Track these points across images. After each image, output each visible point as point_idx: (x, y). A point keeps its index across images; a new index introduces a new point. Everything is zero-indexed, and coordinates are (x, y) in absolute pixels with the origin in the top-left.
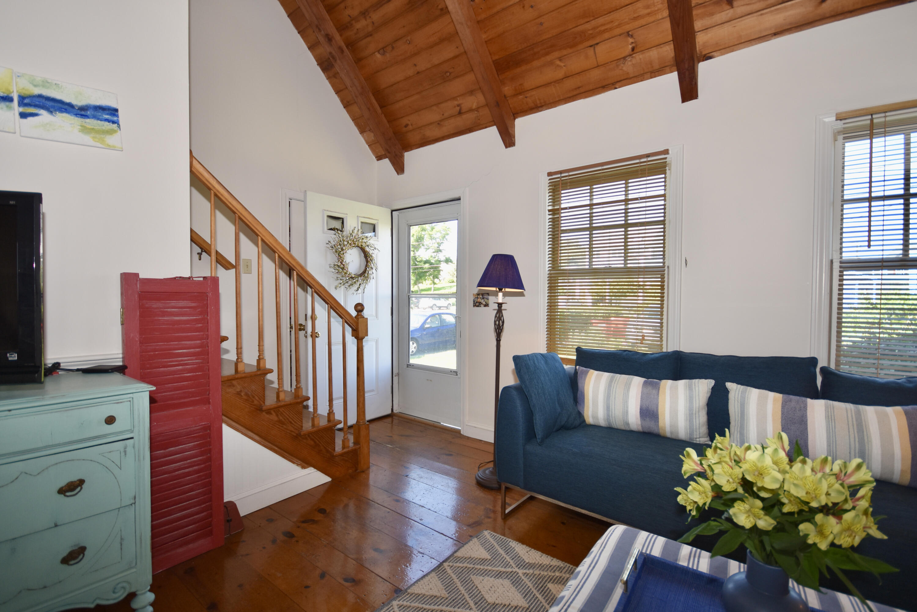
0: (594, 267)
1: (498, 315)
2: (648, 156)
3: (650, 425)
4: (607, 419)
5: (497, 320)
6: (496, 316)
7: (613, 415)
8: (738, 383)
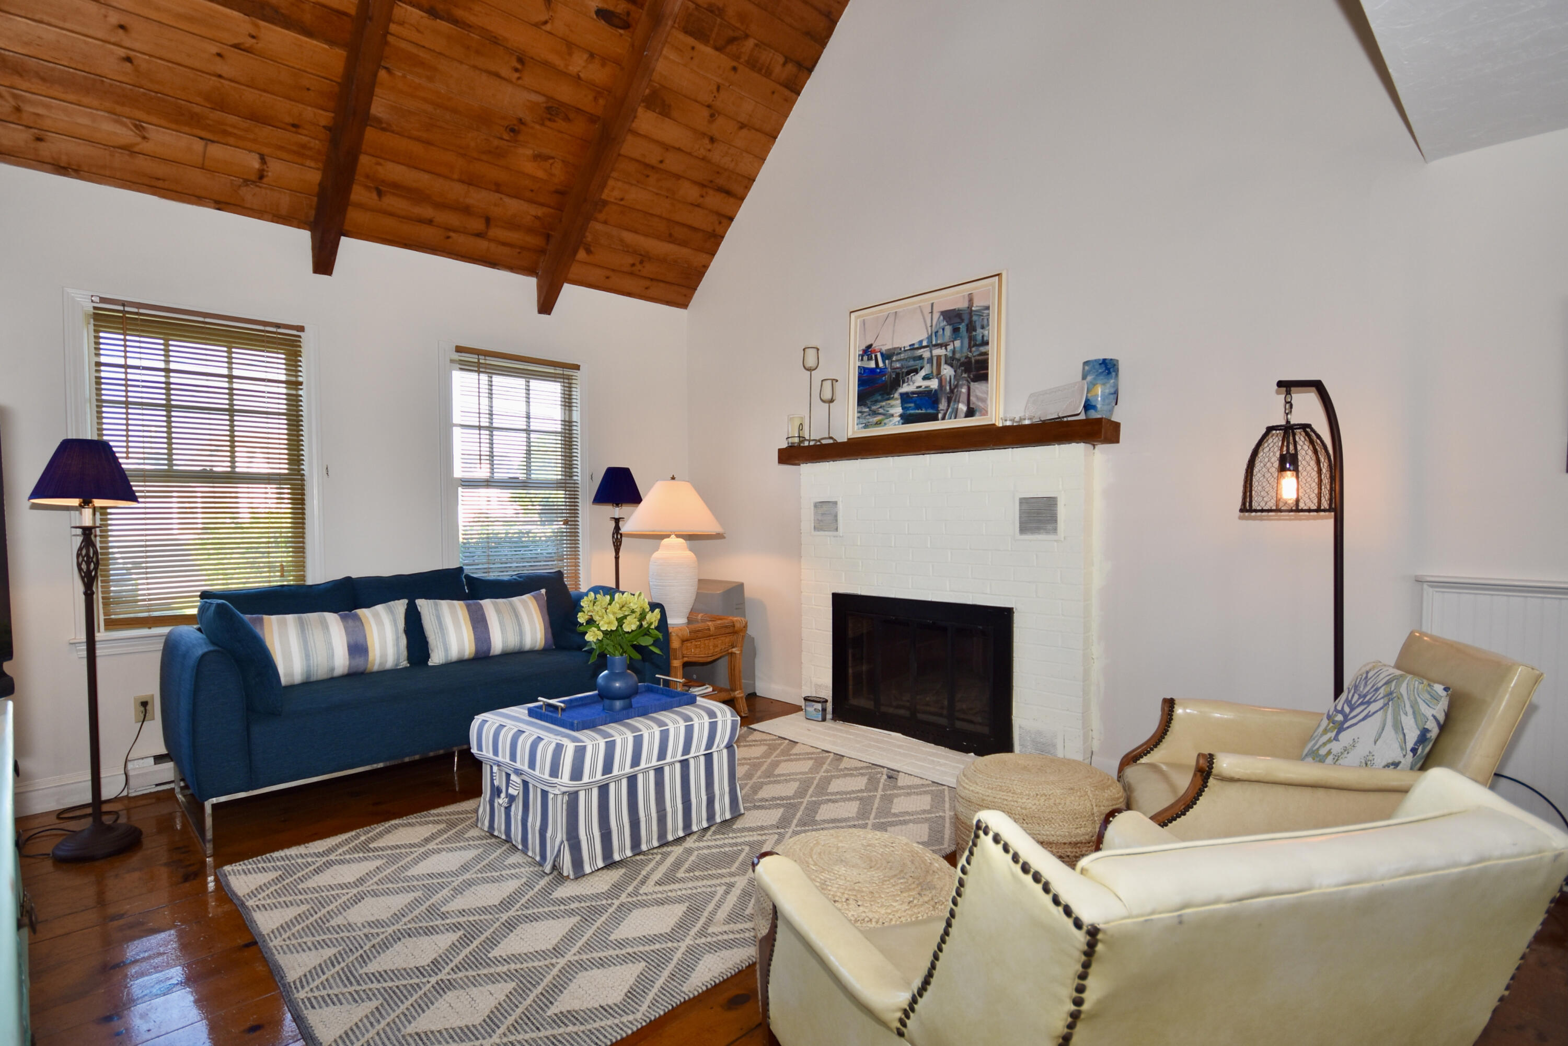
0: (175, 468)
1: (84, 552)
2: (278, 326)
3: (359, 662)
4: (307, 672)
5: (83, 560)
6: (78, 556)
7: (315, 663)
8: (426, 598)
